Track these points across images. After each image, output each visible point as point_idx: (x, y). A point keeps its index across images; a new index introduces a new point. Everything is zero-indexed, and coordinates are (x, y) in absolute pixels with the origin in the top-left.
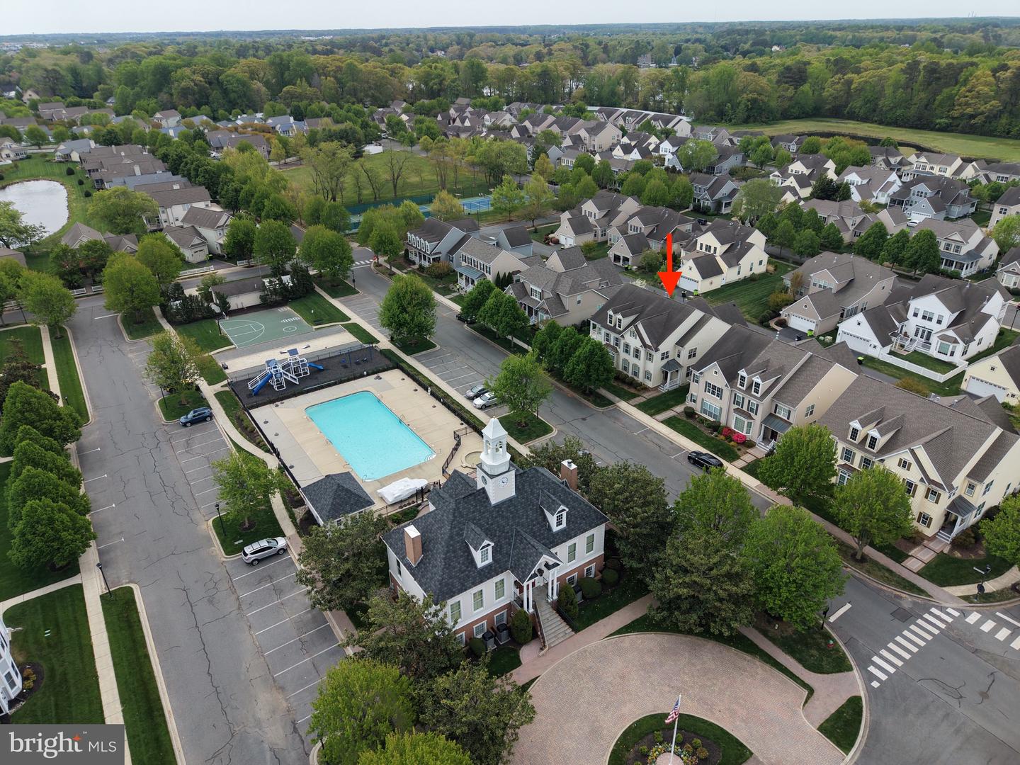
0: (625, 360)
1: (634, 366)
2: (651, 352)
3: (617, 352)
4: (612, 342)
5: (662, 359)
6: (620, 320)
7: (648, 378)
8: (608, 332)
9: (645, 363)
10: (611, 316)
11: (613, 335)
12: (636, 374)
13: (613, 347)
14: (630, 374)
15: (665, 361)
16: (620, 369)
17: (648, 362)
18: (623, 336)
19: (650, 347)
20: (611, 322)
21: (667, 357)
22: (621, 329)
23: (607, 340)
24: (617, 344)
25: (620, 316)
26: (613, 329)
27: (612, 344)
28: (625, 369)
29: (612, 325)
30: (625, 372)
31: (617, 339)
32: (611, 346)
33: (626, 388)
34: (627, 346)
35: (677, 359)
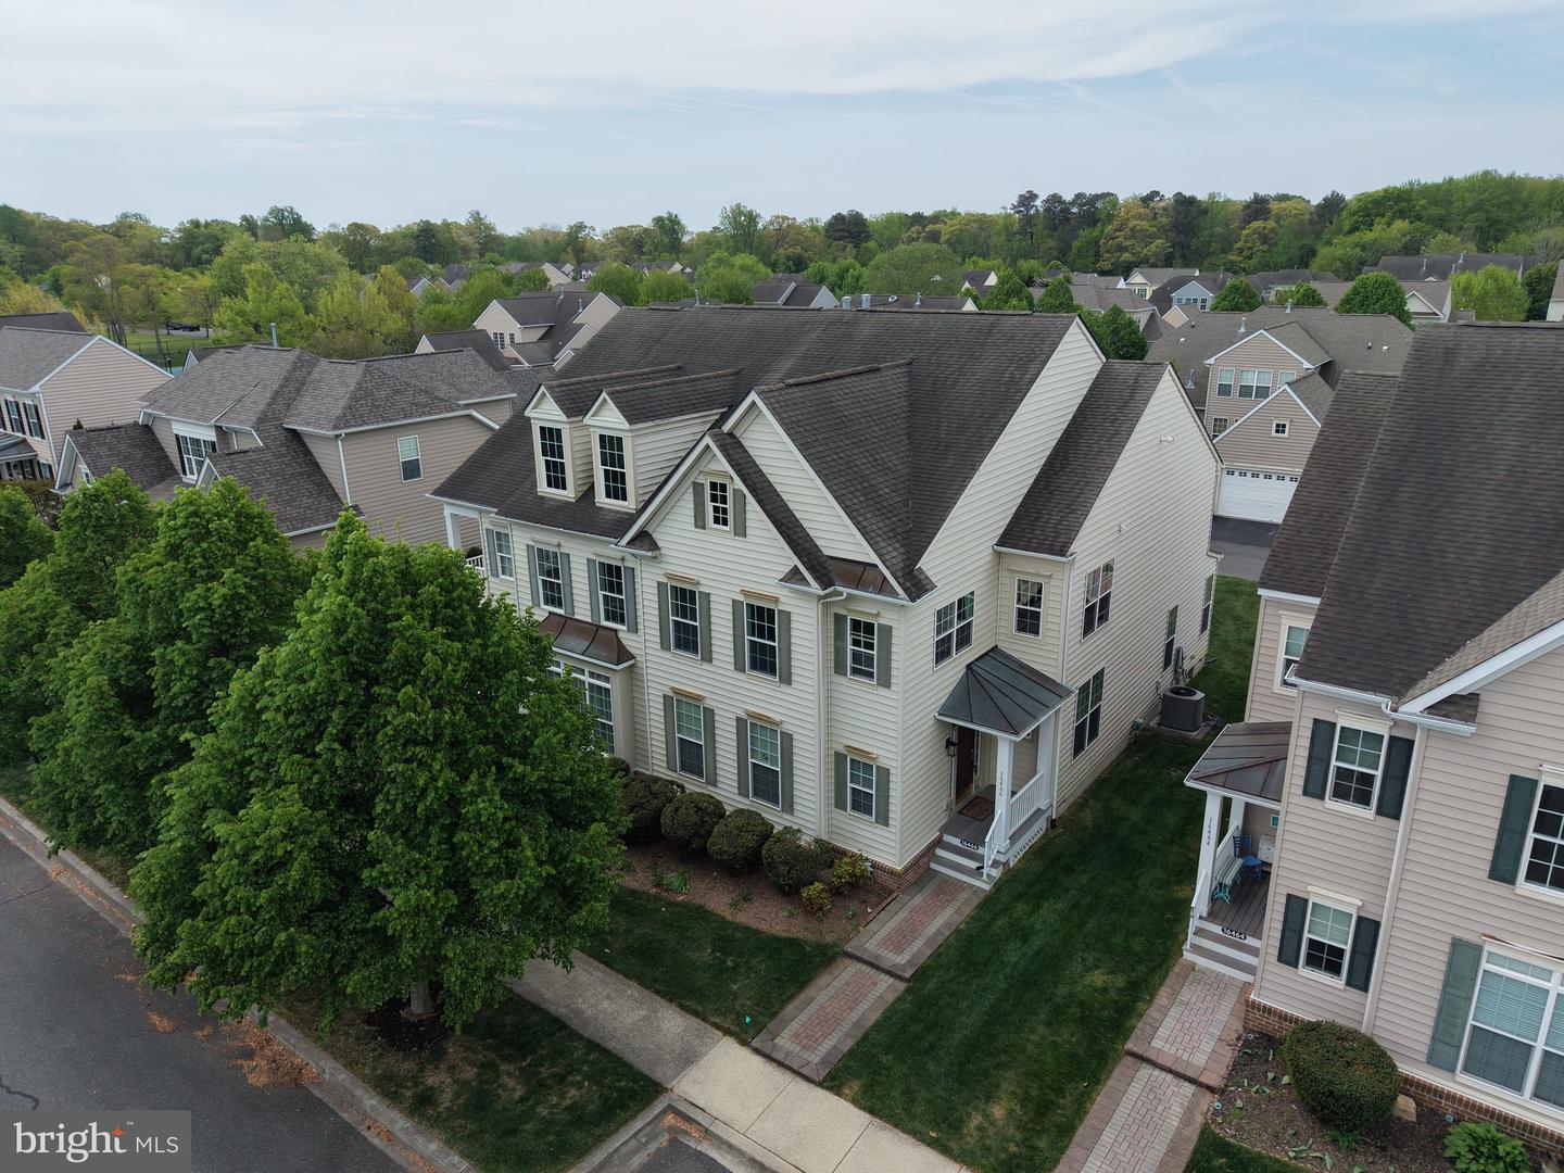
0: (681, 705)
1: (753, 728)
2: (869, 606)
3: (622, 654)
4: (583, 603)
5: (942, 652)
6: (612, 448)
7: (861, 804)
8: (549, 538)
9: (829, 701)
10: (551, 435)
11: (581, 555)
12: (769, 783)
13: (593, 633)
14: (728, 790)
15: (959, 662)
16: (658, 763)
17: (854, 689)
18: (645, 539)
19: (856, 574)
20: (557, 480)
21: (964, 638)
22: (630, 505)
23: (554, 595)
24: (616, 612)
25: (608, 418)
26: (581, 517)
27: (583, 613)
28: (693, 757)
29: (569, 494)
30: (693, 785)
31: (612, 577)
32: (581, 628)
33: (718, 899)
34: (684, 601)
35: (1023, 649)
